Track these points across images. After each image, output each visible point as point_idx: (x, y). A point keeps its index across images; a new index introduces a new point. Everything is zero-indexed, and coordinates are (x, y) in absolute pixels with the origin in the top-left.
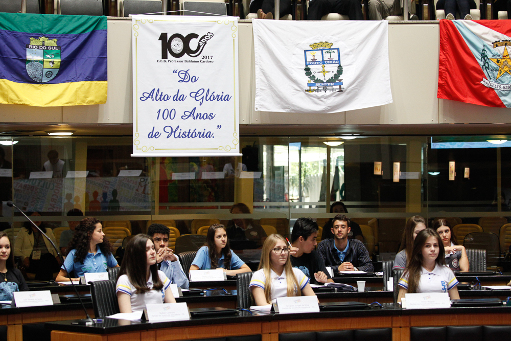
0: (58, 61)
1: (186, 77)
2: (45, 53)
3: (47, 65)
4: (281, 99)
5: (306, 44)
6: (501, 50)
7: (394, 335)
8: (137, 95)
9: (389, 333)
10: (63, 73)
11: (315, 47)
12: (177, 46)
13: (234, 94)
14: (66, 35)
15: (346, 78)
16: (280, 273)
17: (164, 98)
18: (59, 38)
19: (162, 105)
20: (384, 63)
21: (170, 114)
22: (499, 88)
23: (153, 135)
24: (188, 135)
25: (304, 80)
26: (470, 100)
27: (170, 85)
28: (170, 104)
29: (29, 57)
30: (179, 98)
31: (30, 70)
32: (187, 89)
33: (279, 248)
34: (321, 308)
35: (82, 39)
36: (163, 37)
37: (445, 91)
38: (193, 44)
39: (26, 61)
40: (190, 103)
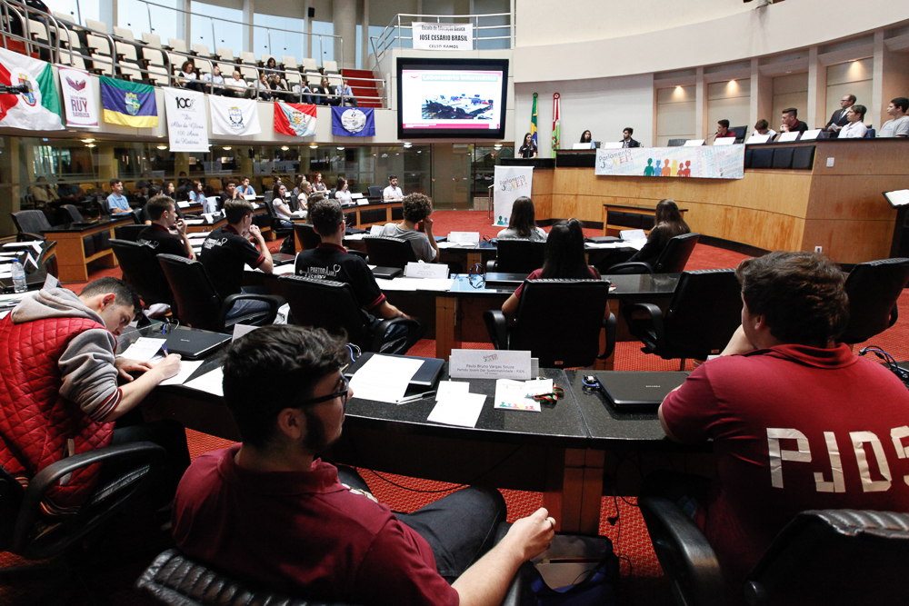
0: (139, 105)
1: (187, 118)
2: (133, 101)
3: (135, 107)
4: (222, 129)
5: (230, 106)
6: (295, 115)
8: (169, 124)
10: (140, 112)
11: (232, 108)
12: (182, 103)
13: (205, 125)
14: (140, 93)
15: (244, 122)
17: (179, 126)
18: (138, 94)
19: (179, 129)
20: (256, 117)
21: (182, 133)
22: (295, 129)
23: (177, 142)
24: (190, 142)
25: (230, 122)
26: (285, 133)
27: (182, 121)
28: (182, 129)
29: (127, 102)
30: (185, 126)
31: (128, 109)
32: (188, 122)
35: (146, 96)
36: (177, 99)
37: (276, 129)
38: (188, 103)
39: (126, 104)
40: (189, 129)
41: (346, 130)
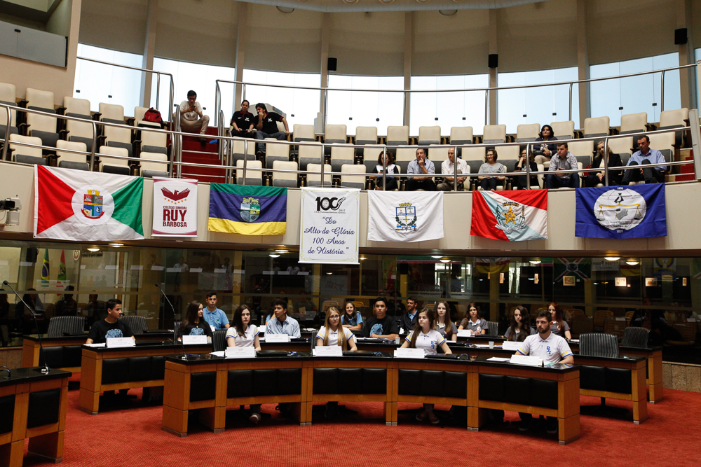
0: (258, 210)
1: (330, 221)
2: (251, 206)
3: (252, 213)
4: (382, 234)
5: (397, 203)
6: (507, 207)
7: (388, 373)
8: (302, 230)
9: (385, 372)
10: (261, 217)
11: (402, 206)
12: (326, 204)
13: (356, 228)
14: (264, 197)
15: (418, 223)
16: (335, 331)
17: (317, 232)
18: (260, 198)
19: (316, 236)
20: (440, 215)
21: (321, 241)
22: (505, 229)
23: (311, 252)
24: (330, 252)
25: (395, 224)
26: (489, 236)
27: (321, 225)
28: (321, 235)
29: (242, 208)
30: (325, 232)
31: (242, 215)
32: (330, 227)
33: (333, 316)
34: (344, 354)
35: (273, 199)
36: (318, 199)
37: (474, 231)
38: (335, 203)
39: (240, 210)
40: (332, 235)
41: (604, 228)
